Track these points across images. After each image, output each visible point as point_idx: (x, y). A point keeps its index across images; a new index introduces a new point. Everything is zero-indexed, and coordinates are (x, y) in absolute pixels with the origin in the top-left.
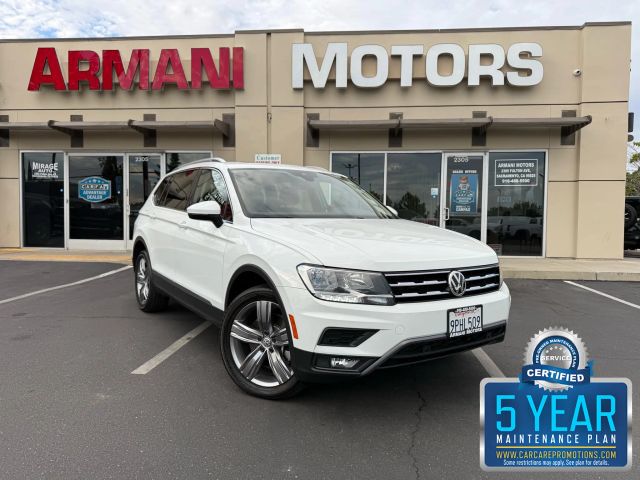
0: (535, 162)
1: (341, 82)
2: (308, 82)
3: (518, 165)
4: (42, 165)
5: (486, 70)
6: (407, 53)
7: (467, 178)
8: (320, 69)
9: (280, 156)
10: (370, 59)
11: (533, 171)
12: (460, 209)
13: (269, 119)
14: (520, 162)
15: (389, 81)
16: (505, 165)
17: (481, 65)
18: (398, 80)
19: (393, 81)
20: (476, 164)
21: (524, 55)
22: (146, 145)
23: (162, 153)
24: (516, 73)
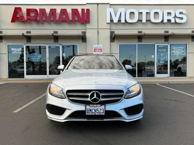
0: (183, 47)
1: (123, 21)
2: (112, 21)
3: (178, 48)
4: (15, 49)
5: (169, 18)
6: (144, 12)
7: (163, 52)
8: (116, 16)
9: (102, 45)
10: (132, 13)
11: (183, 49)
12: (161, 62)
13: (98, 33)
14: (179, 47)
15: (138, 20)
16: (175, 48)
17: (167, 16)
18: (141, 21)
19: (140, 21)
20: (166, 47)
21: (181, 13)
22: (55, 42)
23: (60, 45)
24: (178, 19)
